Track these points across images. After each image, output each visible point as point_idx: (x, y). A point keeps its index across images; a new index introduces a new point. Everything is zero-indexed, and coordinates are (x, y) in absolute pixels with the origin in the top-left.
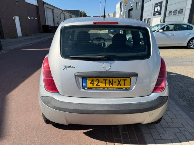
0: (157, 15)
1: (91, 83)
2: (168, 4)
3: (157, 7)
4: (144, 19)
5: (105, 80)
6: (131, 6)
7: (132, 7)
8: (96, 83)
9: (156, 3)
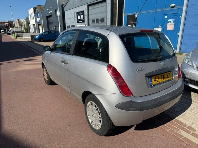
0: (81, 22)
1: (155, 81)
2: (90, 13)
3: (79, 15)
4: (68, 26)
5: (161, 76)
6: (50, 12)
7: (51, 14)
8: (157, 80)
9: (77, 11)
